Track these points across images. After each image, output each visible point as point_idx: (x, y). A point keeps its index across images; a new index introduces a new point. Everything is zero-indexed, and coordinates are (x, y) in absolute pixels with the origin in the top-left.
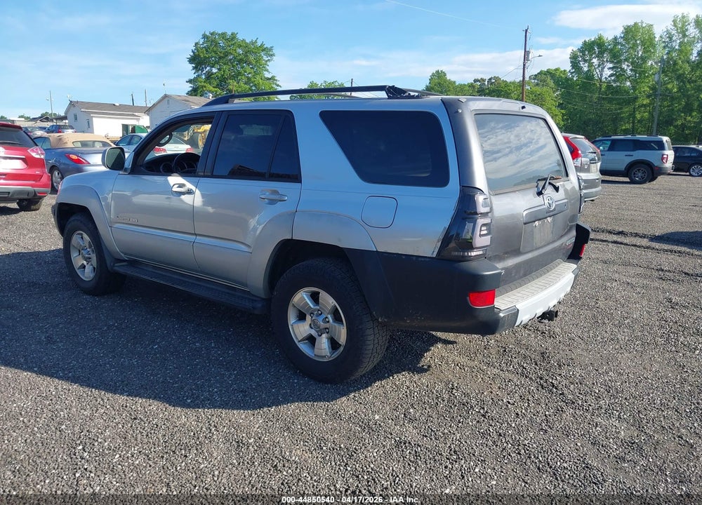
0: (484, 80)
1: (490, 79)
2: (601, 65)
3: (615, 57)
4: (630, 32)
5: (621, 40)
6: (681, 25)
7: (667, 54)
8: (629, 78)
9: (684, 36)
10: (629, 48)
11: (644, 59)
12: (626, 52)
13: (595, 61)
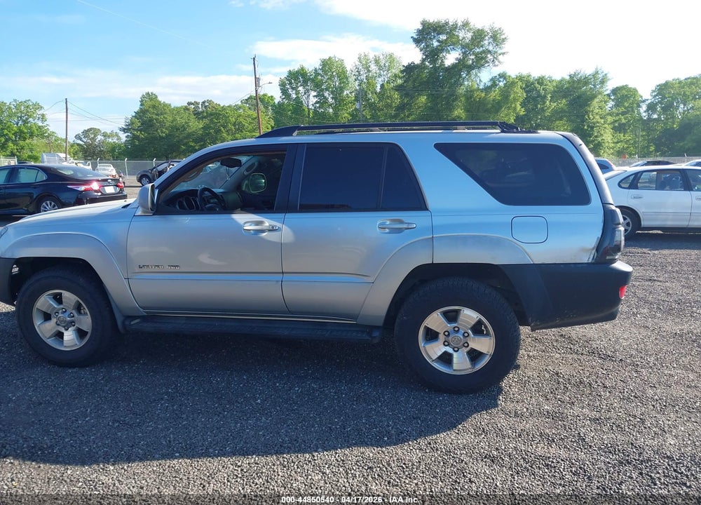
0: (198, 103)
1: (204, 102)
2: (307, 92)
3: (317, 86)
4: (327, 64)
5: (320, 72)
6: (364, 62)
7: (359, 85)
8: (331, 105)
9: (369, 71)
10: (328, 79)
11: (342, 89)
12: (325, 82)
13: (301, 89)
